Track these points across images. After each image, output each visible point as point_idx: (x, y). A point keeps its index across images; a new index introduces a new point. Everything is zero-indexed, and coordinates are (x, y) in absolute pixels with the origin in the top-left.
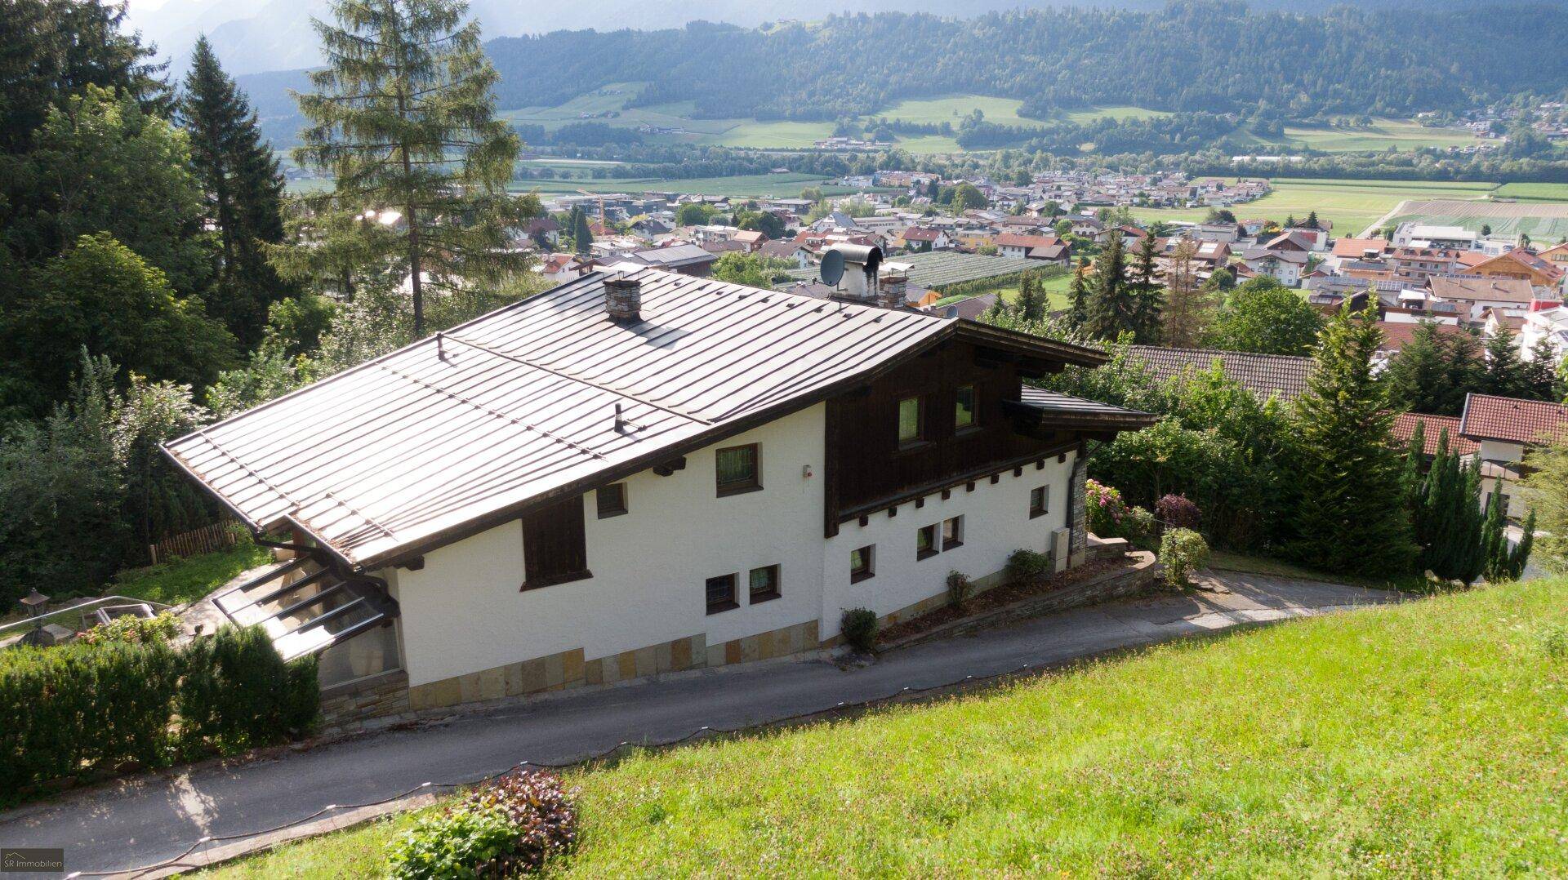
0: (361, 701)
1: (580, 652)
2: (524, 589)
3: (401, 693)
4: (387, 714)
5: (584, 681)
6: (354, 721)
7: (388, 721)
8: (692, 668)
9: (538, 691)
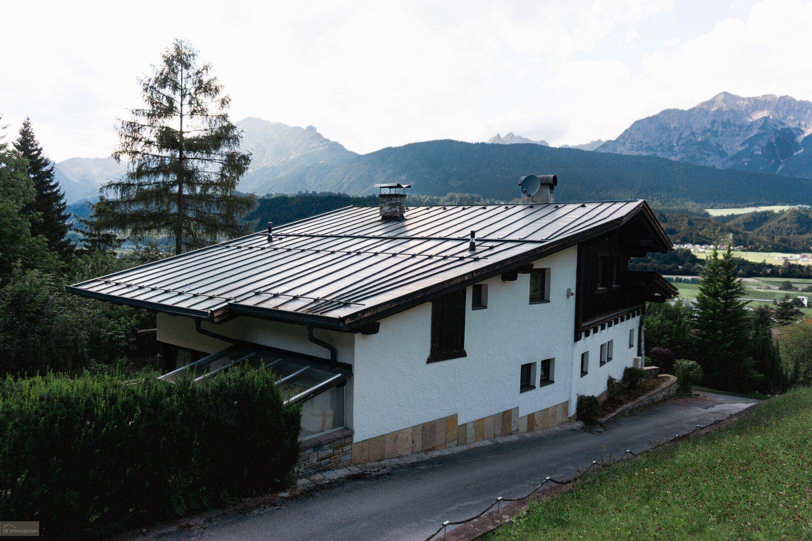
0: (322, 454)
1: (454, 418)
2: (429, 361)
3: (348, 448)
4: (338, 467)
5: (456, 442)
6: (315, 473)
7: (342, 473)
8: (511, 434)
9: (430, 450)
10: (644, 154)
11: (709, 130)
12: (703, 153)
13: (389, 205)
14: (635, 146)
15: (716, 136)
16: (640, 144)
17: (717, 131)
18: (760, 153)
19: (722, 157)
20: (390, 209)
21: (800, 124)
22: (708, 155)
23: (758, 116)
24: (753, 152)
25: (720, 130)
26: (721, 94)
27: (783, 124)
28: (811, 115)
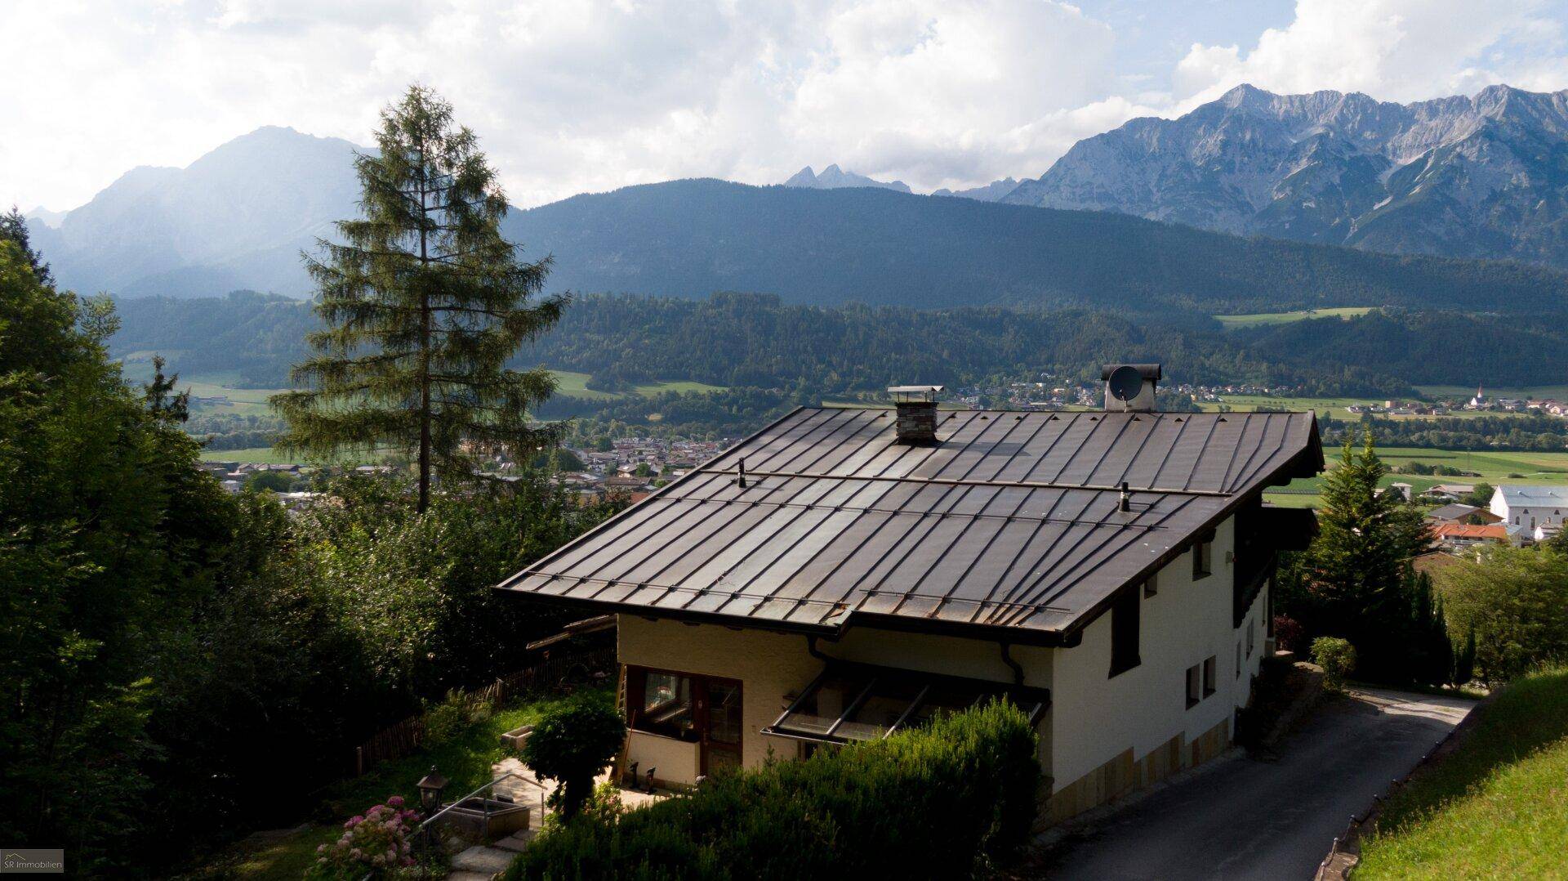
1: (1131, 752)
2: (1111, 674)
3: (1049, 802)
5: (1132, 788)
8: (1179, 772)
9: (1113, 800)
10: (1096, 207)
11: (1218, 160)
12: (1208, 206)
13: (914, 419)
14: (1078, 191)
15: (1231, 171)
16: (1088, 188)
17: (1232, 162)
18: (1312, 205)
19: (1243, 214)
20: (917, 426)
21: (1384, 149)
22: (1217, 210)
23: (1308, 132)
24: (1300, 204)
25: (1238, 159)
26: (1237, 89)
27: (1353, 148)
28: (1404, 131)
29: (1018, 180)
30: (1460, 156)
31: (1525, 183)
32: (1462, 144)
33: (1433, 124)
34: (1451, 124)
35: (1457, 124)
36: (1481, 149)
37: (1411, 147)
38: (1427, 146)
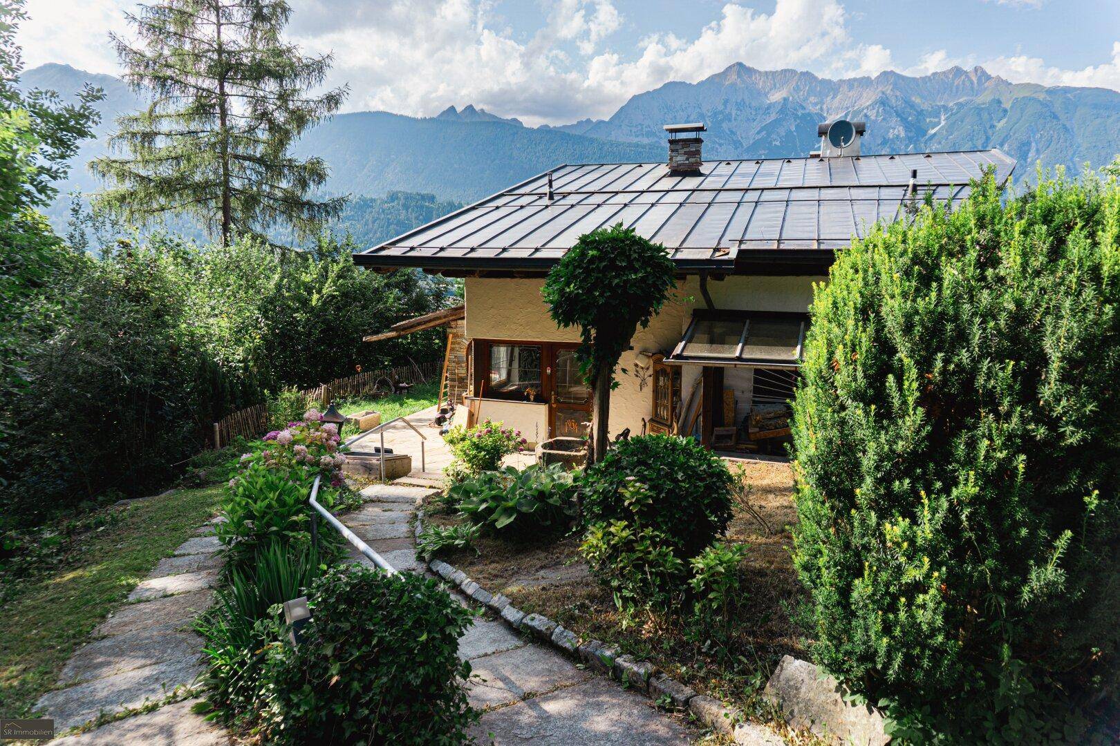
10: (645, 141)
11: (721, 112)
12: (715, 142)
14: (634, 130)
15: (730, 120)
16: (640, 127)
17: (730, 114)
18: (778, 143)
19: (736, 148)
21: (821, 109)
22: (721, 145)
23: (776, 97)
24: (770, 143)
25: (734, 113)
26: (734, 65)
27: (804, 108)
28: (833, 98)
29: (594, 120)
30: (866, 116)
31: (903, 134)
32: (867, 108)
33: (850, 94)
34: (861, 95)
35: (865, 95)
36: (878, 112)
37: (838, 108)
38: (847, 108)
